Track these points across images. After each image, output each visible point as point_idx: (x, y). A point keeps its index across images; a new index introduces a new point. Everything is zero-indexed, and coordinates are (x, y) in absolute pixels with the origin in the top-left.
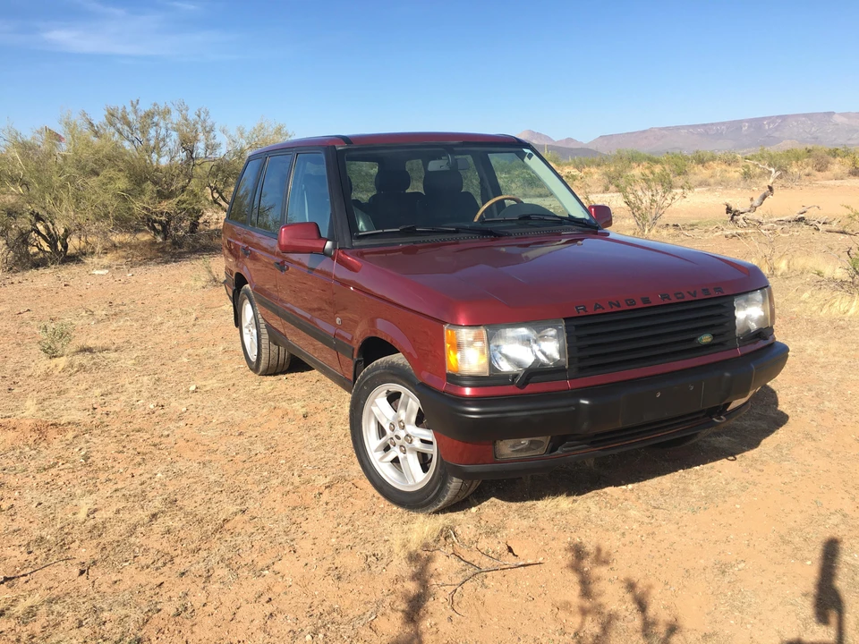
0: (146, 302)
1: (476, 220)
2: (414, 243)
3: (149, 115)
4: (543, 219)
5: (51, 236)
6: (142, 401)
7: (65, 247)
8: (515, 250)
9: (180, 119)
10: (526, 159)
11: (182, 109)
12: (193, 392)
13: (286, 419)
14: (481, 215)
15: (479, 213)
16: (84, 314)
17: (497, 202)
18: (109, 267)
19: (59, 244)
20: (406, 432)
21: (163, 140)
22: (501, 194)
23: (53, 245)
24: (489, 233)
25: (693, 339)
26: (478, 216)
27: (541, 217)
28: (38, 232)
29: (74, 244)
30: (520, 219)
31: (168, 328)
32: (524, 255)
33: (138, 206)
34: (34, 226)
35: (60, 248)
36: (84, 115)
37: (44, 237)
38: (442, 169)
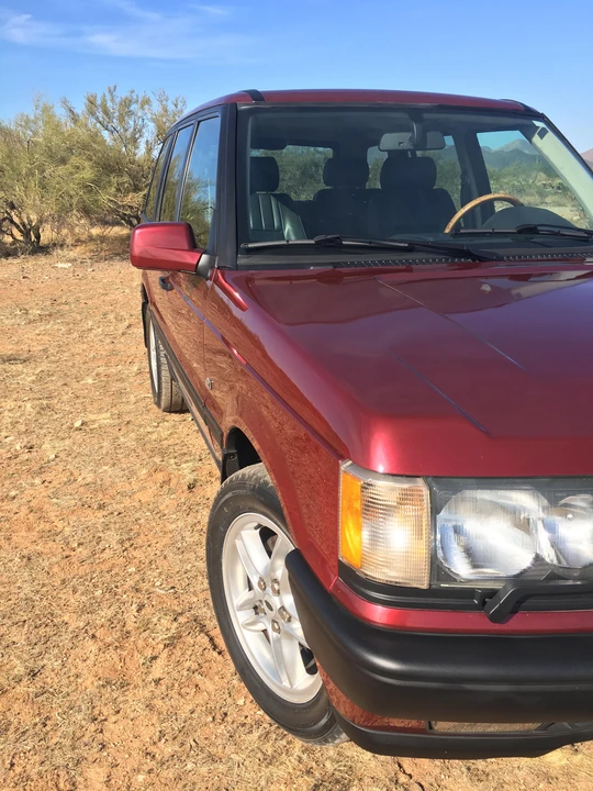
0: (90, 302)
1: (447, 231)
2: (335, 265)
3: (127, 103)
4: (558, 234)
5: (24, 225)
6: (11, 438)
7: (38, 237)
8: (504, 283)
9: (160, 109)
10: (536, 139)
11: (163, 99)
12: (77, 429)
13: (166, 488)
14: (458, 223)
15: (454, 220)
16: (18, 312)
17: (482, 204)
18: (73, 261)
19: (32, 234)
20: (281, 601)
21: (140, 131)
22: (489, 192)
23: (26, 234)
24: (466, 254)
26: (451, 224)
27: (556, 230)
28: (12, 221)
29: (47, 235)
30: (519, 232)
31: (95, 336)
32: (514, 292)
33: (104, 198)
34: (9, 214)
35: (33, 238)
36: (65, 102)
37: (17, 227)
38: (401, 147)
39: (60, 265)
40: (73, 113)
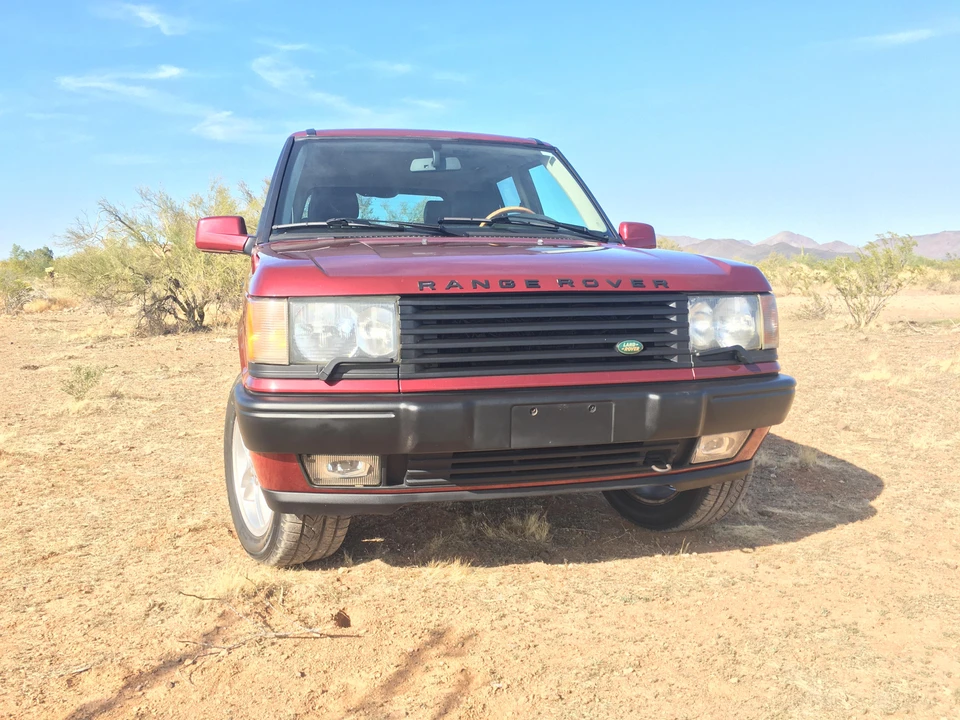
5: (188, 305)
7: (202, 316)
19: (196, 313)
23: (189, 312)
25: (612, 346)
28: (175, 299)
29: (211, 312)
34: (172, 291)
35: (197, 317)
36: (243, 185)
37: (180, 304)
38: (427, 169)
39: (218, 340)
40: (250, 196)
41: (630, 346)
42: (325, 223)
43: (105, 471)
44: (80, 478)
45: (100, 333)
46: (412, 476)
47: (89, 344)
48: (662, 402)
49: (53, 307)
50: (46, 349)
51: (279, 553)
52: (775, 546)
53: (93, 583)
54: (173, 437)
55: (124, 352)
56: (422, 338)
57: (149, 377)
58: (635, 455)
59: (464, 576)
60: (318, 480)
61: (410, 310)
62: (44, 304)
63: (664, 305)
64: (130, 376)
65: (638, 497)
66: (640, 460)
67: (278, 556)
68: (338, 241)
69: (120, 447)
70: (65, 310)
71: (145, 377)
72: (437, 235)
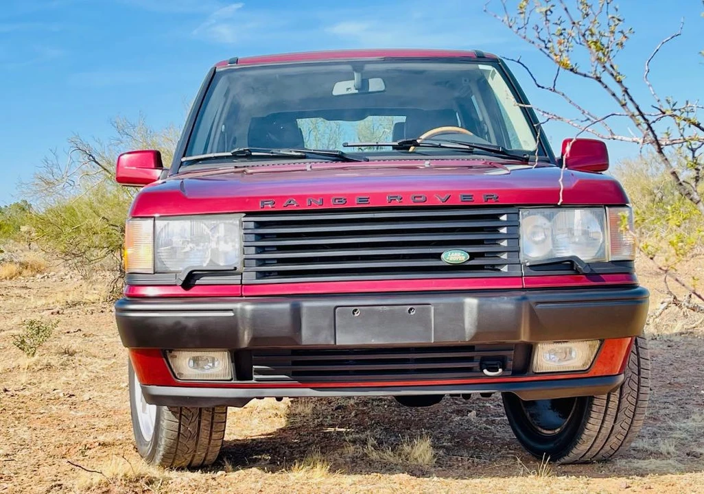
25: (437, 256)
38: (350, 92)
41: (454, 256)
42: (230, 154)
43: (42, 411)
44: (18, 415)
45: (70, 299)
46: (259, 372)
47: (55, 310)
48: (480, 307)
49: (25, 272)
50: (8, 315)
51: (161, 451)
52: (669, 476)
53: (12, 475)
54: (115, 388)
55: (91, 318)
56: (262, 249)
57: (111, 340)
58: (470, 359)
59: (323, 478)
60: (181, 374)
61: (252, 225)
62: (14, 268)
63: (496, 217)
64: (90, 339)
65: (540, 429)
66: (475, 365)
67: (161, 453)
68: (237, 170)
69: (61, 395)
70: (38, 276)
71: (106, 340)
72: (337, 161)
